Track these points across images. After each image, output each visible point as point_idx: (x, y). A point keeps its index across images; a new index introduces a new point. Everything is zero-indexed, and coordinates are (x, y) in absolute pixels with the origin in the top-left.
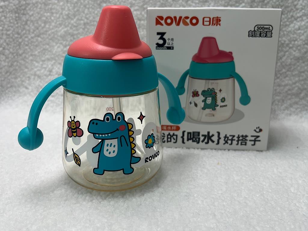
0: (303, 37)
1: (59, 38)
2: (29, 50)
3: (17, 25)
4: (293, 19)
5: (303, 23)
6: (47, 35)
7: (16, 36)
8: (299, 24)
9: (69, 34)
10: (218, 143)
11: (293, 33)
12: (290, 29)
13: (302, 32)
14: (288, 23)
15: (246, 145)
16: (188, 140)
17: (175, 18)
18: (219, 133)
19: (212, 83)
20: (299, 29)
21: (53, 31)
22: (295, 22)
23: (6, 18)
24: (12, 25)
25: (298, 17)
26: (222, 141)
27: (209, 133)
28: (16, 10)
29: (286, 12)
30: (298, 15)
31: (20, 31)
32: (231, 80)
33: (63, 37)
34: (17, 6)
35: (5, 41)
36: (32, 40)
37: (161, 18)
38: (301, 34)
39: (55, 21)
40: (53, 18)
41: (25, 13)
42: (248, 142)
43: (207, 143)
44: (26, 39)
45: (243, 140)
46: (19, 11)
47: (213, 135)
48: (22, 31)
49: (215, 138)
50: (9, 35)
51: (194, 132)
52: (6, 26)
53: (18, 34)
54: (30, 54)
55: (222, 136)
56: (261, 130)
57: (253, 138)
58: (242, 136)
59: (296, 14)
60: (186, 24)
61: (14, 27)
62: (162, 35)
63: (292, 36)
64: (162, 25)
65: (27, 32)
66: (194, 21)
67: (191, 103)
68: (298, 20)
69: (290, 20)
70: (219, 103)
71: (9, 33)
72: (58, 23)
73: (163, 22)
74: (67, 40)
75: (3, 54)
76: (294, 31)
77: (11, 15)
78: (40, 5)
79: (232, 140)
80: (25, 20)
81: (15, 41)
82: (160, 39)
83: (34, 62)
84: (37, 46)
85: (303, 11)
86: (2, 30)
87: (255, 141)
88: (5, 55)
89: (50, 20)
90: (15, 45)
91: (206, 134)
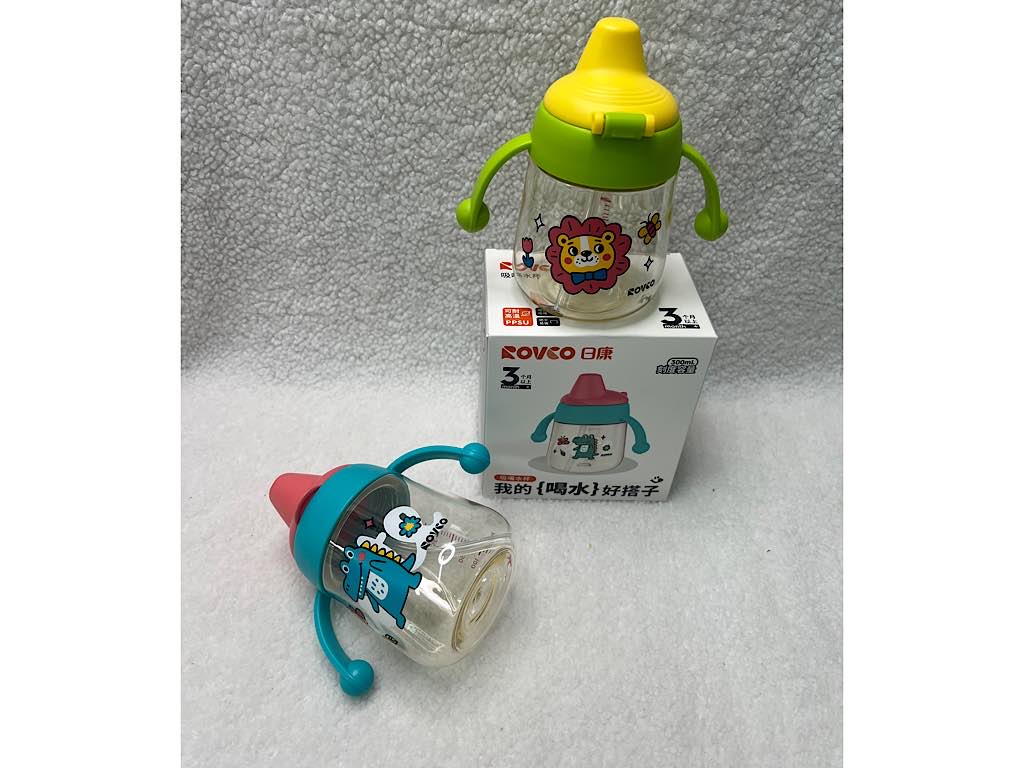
0: (762, 266)
1: (298, 252)
3: (209, 232)
4: (750, 232)
5: (767, 243)
6: (274, 246)
7: (211, 251)
8: (759, 242)
9: (318, 245)
10: (594, 493)
11: (745, 256)
12: (741, 250)
13: (763, 257)
14: (739, 240)
15: (636, 495)
16: (548, 491)
17: (536, 349)
18: (596, 484)
19: (590, 429)
20: (758, 250)
21: (284, 239)
22: (751, 238)
24: (200, 233)
25: (759, 231)
26: (600, 492)
27: (580, 484)
28: (203, 204)
29: (740, 220)
30: (761, 228)
31: (217, 240)
32: (622, 425)
33: (306, 251)
34: (204, 197)
36: (243, 254)
37: (512, 349)
38: (759, 261)
39: (286, 221)
40: (280, 215)
42: (639, 494)
43: (578, 493)
44: (232, 253)
45: (632, 491)
46: (209, 205)
47: (587, 486)
48: (221, 239)
49: (590, 490)
50: (197, 253)
51: (557, 484)
53: (214, 245)
54: (242, 278)
55: (601, 487)
56: (660, 480)
57: (648, 489)
58: (632, 487)
59: (757, 225)
60: (553, 357)
61: (205, 237)
62: (511, 371)
63: (742, 260)
64: (512, 358)
65: (232, 240)
66: (568, 353)
67: (555, 451)
68: (759, 235)
69: (743, 234)
70: (600, 450)
71: (196, 249)
72: (292, 225)
73: (514, 354)
74: (315, 256)
76: (747, 254)
77: (196, 217)
78: (251, 192)
79: (615, 491)
80: (223, 219)
81: (211, 261)
82: (508, 375)
83: (254, 293)
84: (254, 264)
85: (771, 222)
87: (650, 491)
89: (275, 219)
90: (211, 267)
91: (577, 485)
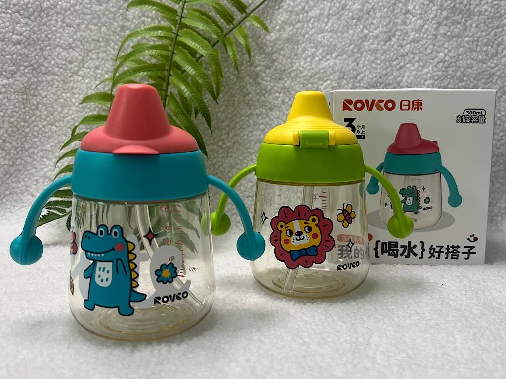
2: (38, 143)
7: (22, 124)
23: (9, 100)
28: (23, 89)
31: (27, 117)
35: (7, 131)
36: (43, 129)
41: (36, 93)
44: (36, 129)
46: (27, 91)
52: (9, 112)
65: (38, 119)
75: (3, 149)
78: (57, 84)
86: (3, 116)
88: (5, 151)
89: (70, 103)
